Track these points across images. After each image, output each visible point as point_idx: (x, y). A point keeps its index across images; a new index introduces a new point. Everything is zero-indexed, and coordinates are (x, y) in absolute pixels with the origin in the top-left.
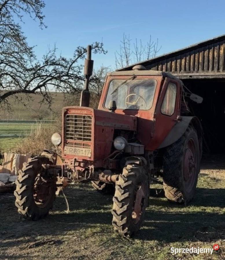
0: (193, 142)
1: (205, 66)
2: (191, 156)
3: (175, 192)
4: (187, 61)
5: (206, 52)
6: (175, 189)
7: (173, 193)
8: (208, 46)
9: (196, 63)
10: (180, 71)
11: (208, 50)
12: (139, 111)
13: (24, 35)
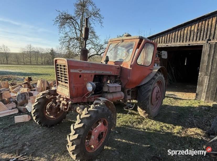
0: (161, 82)
1: (175, 40)
2: (158, 91)
3: (144, 113)
4: (166, 38)
5: (177, 32)
6: (144, 111)
7: (143, 113)
8: (178, 29)
9: (170, 39)
10: (162, 43)
11: (178, 31)
12: (123, 63)
13: (95, 31)
